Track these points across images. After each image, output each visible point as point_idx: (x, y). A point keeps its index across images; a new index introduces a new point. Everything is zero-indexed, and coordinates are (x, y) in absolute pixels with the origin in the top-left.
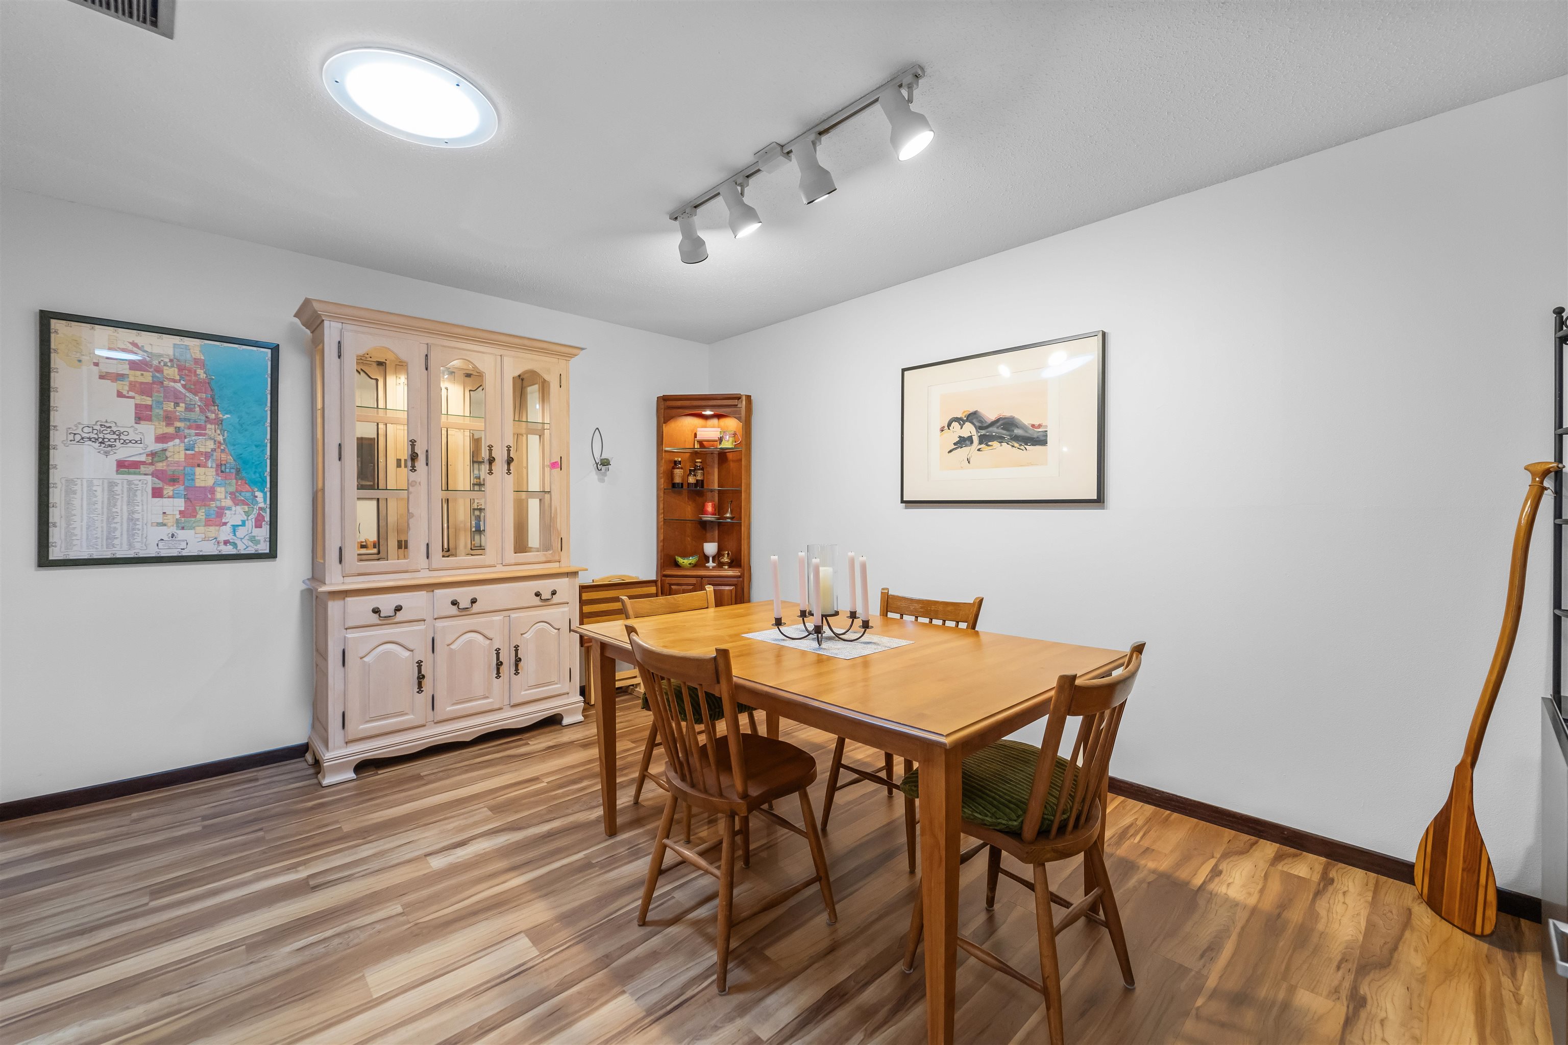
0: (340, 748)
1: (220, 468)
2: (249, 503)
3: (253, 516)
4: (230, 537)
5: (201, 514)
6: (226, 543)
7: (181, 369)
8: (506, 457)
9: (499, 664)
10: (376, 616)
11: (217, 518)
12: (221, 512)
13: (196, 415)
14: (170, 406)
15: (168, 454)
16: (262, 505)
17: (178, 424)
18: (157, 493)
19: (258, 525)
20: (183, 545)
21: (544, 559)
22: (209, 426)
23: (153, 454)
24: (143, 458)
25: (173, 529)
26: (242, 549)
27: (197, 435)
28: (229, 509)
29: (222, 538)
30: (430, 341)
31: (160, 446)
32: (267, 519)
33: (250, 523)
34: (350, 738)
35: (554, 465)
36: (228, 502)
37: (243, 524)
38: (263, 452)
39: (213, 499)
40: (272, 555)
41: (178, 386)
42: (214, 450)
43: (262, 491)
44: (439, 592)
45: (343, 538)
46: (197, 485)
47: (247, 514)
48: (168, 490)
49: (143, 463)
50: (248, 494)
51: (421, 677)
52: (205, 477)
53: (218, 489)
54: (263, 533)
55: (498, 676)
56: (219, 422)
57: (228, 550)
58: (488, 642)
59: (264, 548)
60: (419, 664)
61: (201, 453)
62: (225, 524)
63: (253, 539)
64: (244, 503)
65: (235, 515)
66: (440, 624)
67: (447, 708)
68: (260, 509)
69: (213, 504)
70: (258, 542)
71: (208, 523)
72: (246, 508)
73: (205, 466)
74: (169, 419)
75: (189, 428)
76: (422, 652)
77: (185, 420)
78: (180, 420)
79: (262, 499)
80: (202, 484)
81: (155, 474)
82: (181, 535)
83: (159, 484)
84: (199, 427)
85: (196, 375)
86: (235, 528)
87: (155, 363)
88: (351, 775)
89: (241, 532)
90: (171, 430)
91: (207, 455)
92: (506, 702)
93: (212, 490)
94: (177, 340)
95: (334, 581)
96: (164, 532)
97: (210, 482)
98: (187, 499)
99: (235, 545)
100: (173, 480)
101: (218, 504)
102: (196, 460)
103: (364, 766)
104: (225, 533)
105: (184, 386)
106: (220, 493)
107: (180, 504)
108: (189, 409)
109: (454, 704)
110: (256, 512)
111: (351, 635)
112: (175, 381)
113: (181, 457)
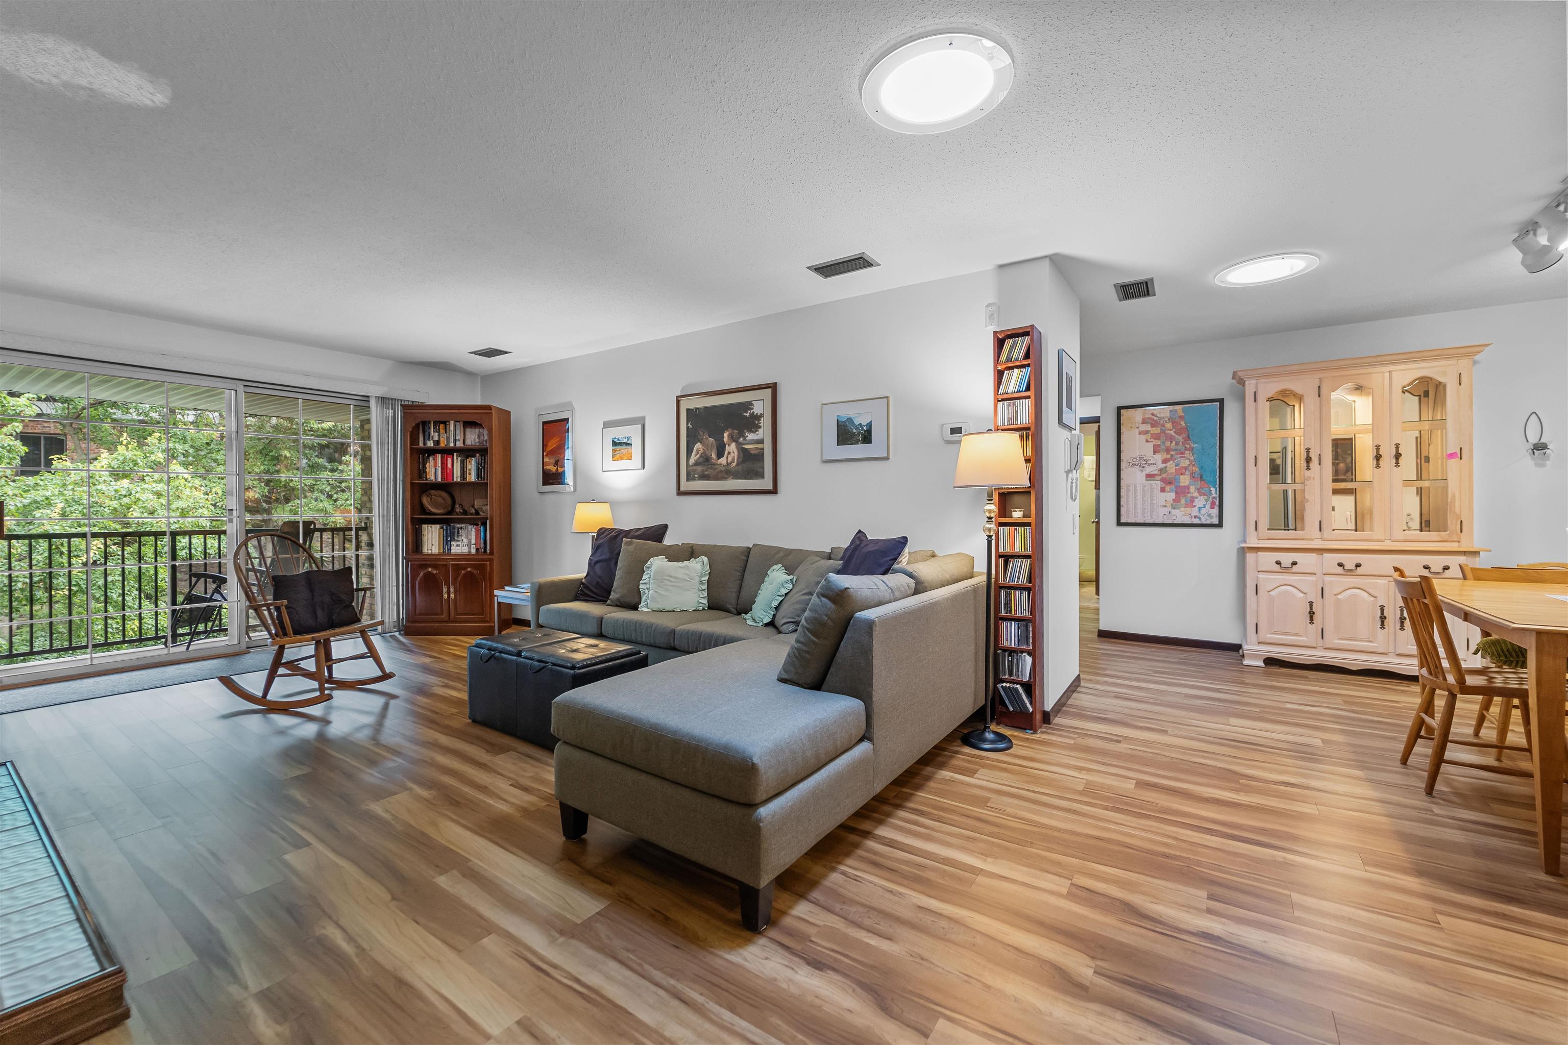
0: (1254, 645)
1: (1192, 476)
2: (1208, 494)
3: (1209, 502)
4: (1197, 514)
5: (1183, 501)
6: (1195, 517)
7: (1173, 423)
8: (1394, 453)
9: (1383, 618)
10: (1279, 566)
11: (1191, 503)
12: (1192, 500)
13: (1181, 447)
14: (1168, 444)
15: (1168, 469)
16: (1214, 495)
17: (1172, 453)
18: (1163, 490)
19: (1212, 507)
20: (1174, 518)
21: (1439, 539)
22: (1187, 452)
23: (1161, 470)
24: (1156, 472)
25: (1170, 509)
26: (1204, 521)
27: (1181, 457)
28: (1197, 498)
29: (1193, 514)
30: (1322, 375)
31: (1164, 465)
32: (1217, 503)
33: (1208, 506)
34: (1261, 640)
35: (1451, 456)
36: (1196, 494)
37: (1204, 506)
38: (1215, 464)
39: (1188, 493)
40: (1220, 525)
41: (1172, 433)
42: (1189, 465)
43: (1214, 487)
44: (1326, 555)
45: (1258, 515)
46: (1181, 485)
47: (1206, 500)
48: (1168, 488)
49: (1157, 475)
50: (1207, 489)
51: (1312, 614)
52: (1185, 480)
53: (1191, 487)
54: (1216, 511)
55: (1383, 626)
56: (1192, 449)
57: (1196, 521)
58: (1373, 599)
59: (1215, 521)
60: (1311, 604)
61: (1183, 467)
62: (1195, 506)
63: (1210, 516)
64: (1204, 494)
65: (1200, 501)
66: (1327, 578)
67: (1332, 639)
68: (1214, 498)
69: (1189, 495)
70: (1212, 517)
71: (1186, 506)
72: (1206, 497)
73: (1185, 474)
74: (1168, 450)
75: (1177, 454)
76: (1314, 596)
77: (1176, 450)
78: (1173, 450)
79: (1214, 492)
80: (1184, 485)
81: (1163, 480)
82: (1174, 512)
83: (1164, 485)
84: (1182, 453)
85: (1181, 425)
86: (1200, 508)
87: (1162, 422)
88: (1262, 664)
89: (1203, 511)
90: (1169, 456)
91: (1186, 468)
92: (1391, 650)
93: (1188, 487)
94: (1171, 408)
95: (1253, 542)
96: (1166, 510)
97: (1187, 484)
98: (1177, 493)
99: (1200, 518)
100: (1170, 483)
101: (1191, 495)
102: (1181, 471)
103: (1270, 662)
104: (1195, 512)
105: (1175, 432)
106: (1192, 488)
107: (1172, 495)
108: (1177, 444)
109: (1340, 639)
110: (1211, 499)
111: (1261, 576)
112: (1170, 430)
113: (1173, 470)
